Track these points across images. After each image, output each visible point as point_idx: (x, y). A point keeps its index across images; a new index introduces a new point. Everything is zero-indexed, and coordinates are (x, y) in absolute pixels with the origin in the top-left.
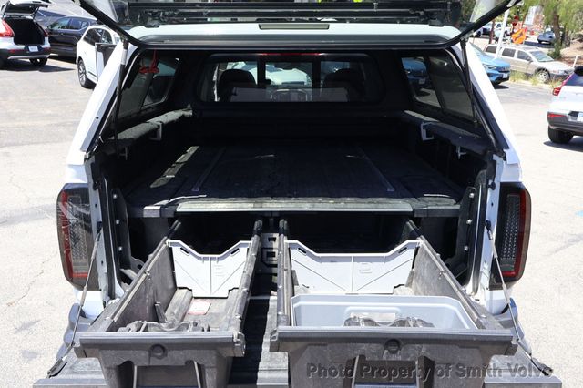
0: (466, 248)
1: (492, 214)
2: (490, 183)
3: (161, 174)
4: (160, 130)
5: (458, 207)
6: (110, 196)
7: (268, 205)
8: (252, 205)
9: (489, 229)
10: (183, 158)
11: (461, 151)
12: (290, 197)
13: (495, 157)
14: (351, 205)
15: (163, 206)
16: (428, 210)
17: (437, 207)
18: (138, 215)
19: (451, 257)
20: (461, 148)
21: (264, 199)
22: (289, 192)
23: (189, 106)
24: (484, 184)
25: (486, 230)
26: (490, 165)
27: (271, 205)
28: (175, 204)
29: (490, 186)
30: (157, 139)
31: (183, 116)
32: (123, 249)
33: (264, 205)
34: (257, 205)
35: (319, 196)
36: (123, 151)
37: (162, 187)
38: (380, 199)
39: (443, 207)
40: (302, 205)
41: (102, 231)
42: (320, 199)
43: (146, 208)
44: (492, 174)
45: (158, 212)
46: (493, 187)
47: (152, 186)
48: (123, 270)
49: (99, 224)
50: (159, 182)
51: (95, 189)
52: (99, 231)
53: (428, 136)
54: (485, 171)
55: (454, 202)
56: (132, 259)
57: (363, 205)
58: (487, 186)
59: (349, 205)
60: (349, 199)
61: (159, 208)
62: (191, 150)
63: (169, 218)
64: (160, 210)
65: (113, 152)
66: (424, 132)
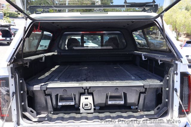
0: (167, 100)
1: (177, 85)
2: (175, 72)
3: (44, 74)
4: (44, 58)
5: (162, 83)
6: (19, 81)
7: (85, 84)
8: (78, 84)
9: (176, 91)
10: (53, 69)
11: (160, 62)
12: (93, 81)
13: (176, 62)
14: (119, 84)
15: (42, 85)
16: (150, 85)
17: (153, 84)
18: (31, 89)
19: (160, 104)
20: (160, 60)
21: (83, 82)
22: (93, 79)
23: (56, 51)
24: (173, 73)
25: (175, 92)
26: (175, 65)
27: (86, 84)
28: (47, 84)
29: (175, 74)
30: (43, 61)
31: (54, 54)
32: (24, 104)
33: (83, 84)
34: (80, 84)
35: (106, 81)
36: (27, 64)
37: (43, 79)
38: (130, 81)
39: (156, 84)
40: (98, 84)
41: (15, 96)
42: (106, 82)
43: (35, 86)
44: (176, 69)
45: (40, 88)
46: (177, 74)
47: (39, 78)
48: (24, 113)
49: (13, 93)
50: (42, 77)
51: (12, 78)
52: (13, 96)
53: (145, 58)
54: (173, 68)
55: (159, 81)
56: (28, 108)
57: (123, 84)
58: (174, 74)
59: (117, 84)
60: (117, 81)
61: (40, 86)
62: (57, 67)
63: (44, 90)
64: (41, 87)
65: (21, 63)
66: (143, 57)
